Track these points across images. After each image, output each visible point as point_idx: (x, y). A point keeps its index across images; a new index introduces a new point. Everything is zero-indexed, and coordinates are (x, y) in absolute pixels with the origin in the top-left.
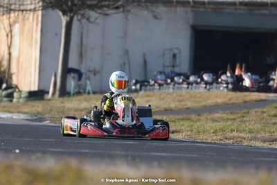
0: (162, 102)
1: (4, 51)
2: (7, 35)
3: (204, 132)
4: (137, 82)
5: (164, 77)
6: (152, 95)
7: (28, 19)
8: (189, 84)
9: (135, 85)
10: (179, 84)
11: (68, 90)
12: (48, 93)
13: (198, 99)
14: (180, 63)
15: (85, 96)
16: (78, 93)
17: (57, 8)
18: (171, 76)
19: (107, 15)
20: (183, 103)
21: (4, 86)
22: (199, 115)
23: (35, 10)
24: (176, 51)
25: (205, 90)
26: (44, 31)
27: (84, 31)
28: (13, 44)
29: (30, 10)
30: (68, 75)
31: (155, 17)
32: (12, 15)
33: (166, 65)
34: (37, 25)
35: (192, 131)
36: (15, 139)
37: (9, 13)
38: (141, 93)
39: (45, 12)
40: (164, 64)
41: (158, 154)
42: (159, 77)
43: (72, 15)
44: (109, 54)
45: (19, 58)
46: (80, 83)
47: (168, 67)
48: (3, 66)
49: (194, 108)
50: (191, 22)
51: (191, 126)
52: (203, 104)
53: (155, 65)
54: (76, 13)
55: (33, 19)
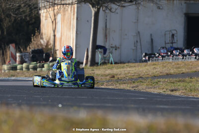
0: (165, 69)
1: (50, 34)
2: (53, 22)
3: (195, 90)
4: (146, 55)
5: (165, 51)
6: (157, 64)
7: (67, 10)
8: (183, 55)
9: (145, 56)
10: (176, 56)
11: (97, 61)
12: (82, 63)
13: (190, 67)
14: (177, 41)
15: (109, 65)
16: (104, 63)
17: (88, 2)
18: (170, 51)
19: (124, 7)
20: (179, 70)
21: (51, 59)
22: (191, 78)
23: (72, 4)
24: (174, 32)
25: (196, 60)
26: (78, 19)
27: (108, 18)
28: (57, 27)
29: (69, 4)
30: (97, 50)
31: (159, 8)
32: (56, 8)
33: (167, 42)
34: (74, 14)
35: (186, 89)
36: (58, 97)
37: (54, 6)
38: (149, 63)
39: (79, 5)
40: (165, 42)
41: (162, 107)
42: (162, 51)
43: (99, 7)
44: (126, 35)
45: (61, 38)
46: (105, 56)
47: (168, 43)
48: (50, 44)
49: (187, 73)
50: (184, 11)
51: (186, 86)
52: (194, 70)
53: (159, 43)
54: (101, 6)
55: (71, 11)
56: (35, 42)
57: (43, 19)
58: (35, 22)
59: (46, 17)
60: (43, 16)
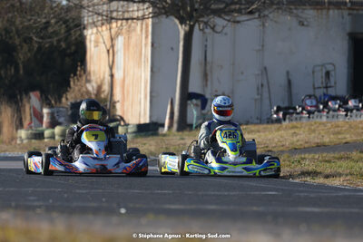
0: (313, 135)
1: (104, 72)
2: (108, 51)
4: (279, 109)
5: (314, 103)
6: (299, 126)
7: (135, 30)
8: (347, 110)
9: (277, 112)
10: (334, 111)
11: (189, 121)
12: (163, 125)
13: (360, 131)
14: (335, 83)
17: (172, 14)
18: (323, 102)
19: (238, 22)
20: (340, 137)
22: (361, 152)
23: (143, 18)
24: (330, 68)
26: (155, 45)
27: (209, 44)
28: (116, 60)
29: (138, 19)
31: (301, 24)
32: (114, 25)
33: (316, 85)
34: (147, 37)
35: (352, 174)
37: (110, 23)
38: (285, 124)
39: (156, 20)
40: (314, 85)
42: (308, 102)
43: (192, 23)
44: (242, 73)
45: (124, 80)
47: (319, 88)
48: (104, 92)
49: (355, 142)
50: (348, 29)
51: (352, 168)
53: (302, 88)
54: (197, 21)
55: (142, 30)
56: (77, 88)
57: (90, 46)
58: (76, 52)
59: (97, 42)
60: (90, 41)
